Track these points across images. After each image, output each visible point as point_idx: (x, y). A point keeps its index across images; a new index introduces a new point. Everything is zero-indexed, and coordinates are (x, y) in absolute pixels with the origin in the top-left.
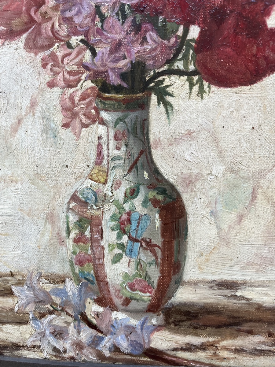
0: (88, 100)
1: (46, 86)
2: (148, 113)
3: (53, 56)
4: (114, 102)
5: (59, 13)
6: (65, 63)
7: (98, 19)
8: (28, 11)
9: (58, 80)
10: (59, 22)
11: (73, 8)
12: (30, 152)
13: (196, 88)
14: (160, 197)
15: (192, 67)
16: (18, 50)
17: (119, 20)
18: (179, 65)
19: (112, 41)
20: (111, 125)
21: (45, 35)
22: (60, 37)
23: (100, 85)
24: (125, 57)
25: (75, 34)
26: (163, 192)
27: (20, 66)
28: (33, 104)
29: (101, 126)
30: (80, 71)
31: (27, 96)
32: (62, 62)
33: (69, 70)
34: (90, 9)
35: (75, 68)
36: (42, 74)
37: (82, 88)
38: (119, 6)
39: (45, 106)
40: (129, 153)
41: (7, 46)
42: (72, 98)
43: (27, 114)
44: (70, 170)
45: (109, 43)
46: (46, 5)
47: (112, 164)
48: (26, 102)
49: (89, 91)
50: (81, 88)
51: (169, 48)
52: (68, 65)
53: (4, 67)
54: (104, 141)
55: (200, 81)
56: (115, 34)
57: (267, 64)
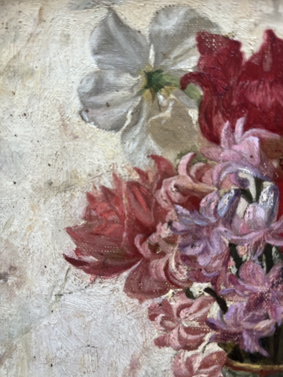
0: (211, 369)
1: (153, 344)
3: (165, 306)
4: (248, 373)
5: (176, 248)
6: (182, 317)
7: (232, 262)
8: (131, 238)
9: (171, 338)
10: (176, 261)
11: (197, 244)
16: (115, 293)
17: (263, 267)
19: (250, 294)
21: (155, 277)
22: (176, 281)
23: (230, 350)
24: (267, 317)
25: (198, 280)
27: (118, 314)
28: (134, 366)
30: (203, 329)
31: (125, 355)
32: (178, 315)
33: (187, 326)
34: (221, 247)
35: (196, 324)
36: (149, 328)
37: (205, 352)
38: (263, 248)
39: (150, 370)
41: (99, 284)
42: (189, 363)
45: (246, 296)
46: (158, 234)
48: (125, 363)
49: (214, 357)
50: (203, 352)
52: (187, 319)
53: (94, 313)
56: (256, 285)
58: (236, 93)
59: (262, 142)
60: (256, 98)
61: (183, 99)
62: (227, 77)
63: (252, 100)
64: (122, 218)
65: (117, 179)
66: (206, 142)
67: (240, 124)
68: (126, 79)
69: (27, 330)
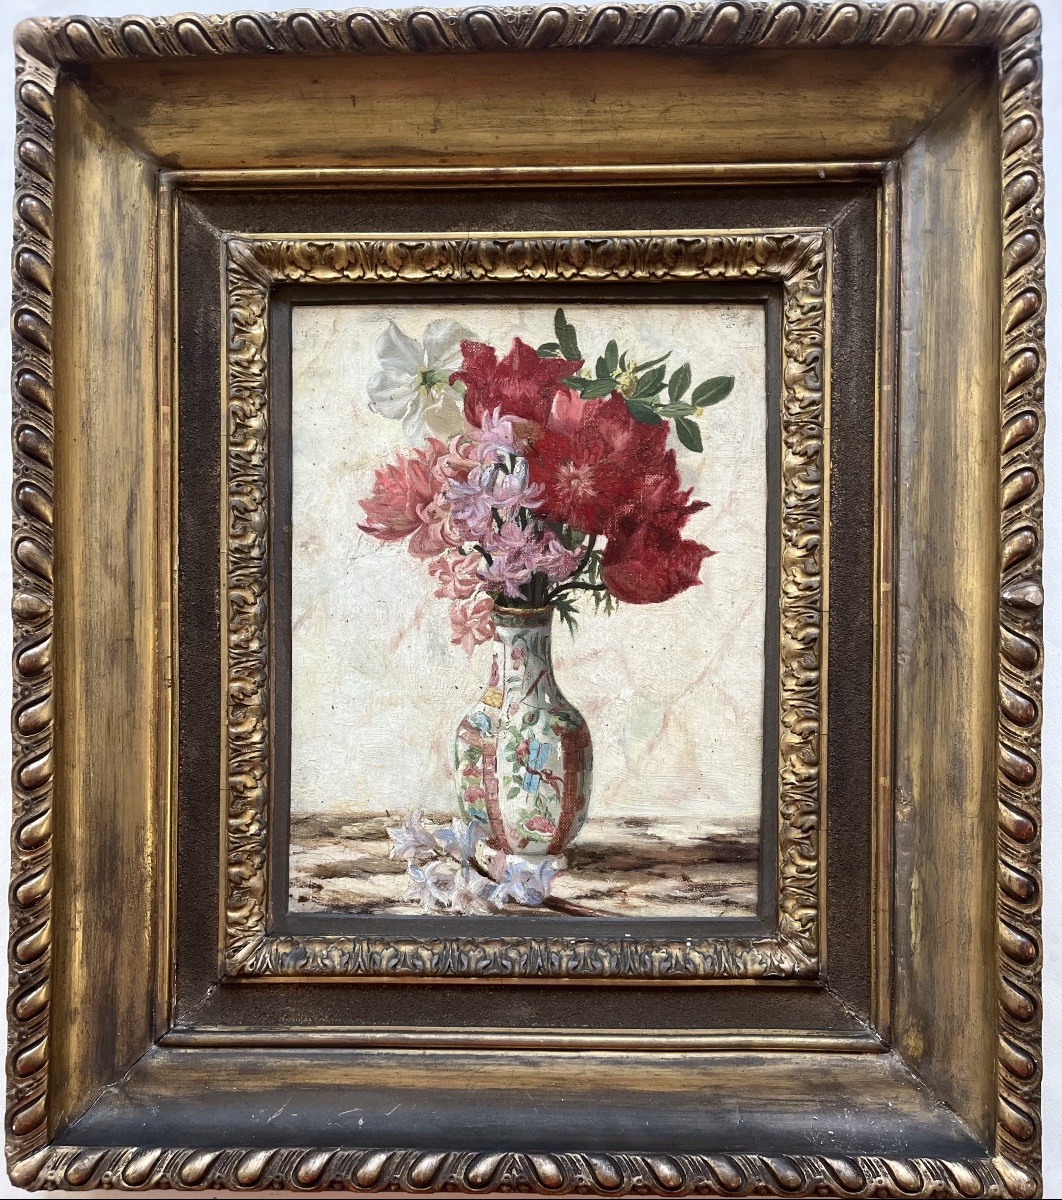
0: (482, 614)
1: (434, 596)
2: (550, 629)
3: (442, 563)
4: (512, 617)
5: (450, 514)
6: (456, 571)
7: (495, 523)
8: (413, 507)
9: (448, 590)
10: (449, 524)
11: (466, 509)
12: (413, 670)
13: (603, 604)
14: (563, 724)
15: (598, 581)
16: (401, 554)
17: (519, 526)
18: (585, 578)
19: (510, 549)
20: (509, 642)
21: (434, 539)
22: (451, 541)
23: (496, 597)
24: (524, 567)
25: (468, 540)
26: (566, 718)
27: (404, 572)
28: (418, 616)
29: (496, 643)
30: (474, 580)
31: (411, 607)
32: (453, 570)
33: (461, 579)
34: (485, 511)
35: (468, 577)
36: (430, 582)
38: (518, 511)
39: (432, 619)
40: (528, 674)
41: (387, 547)
42: (464, 610)
43: (410, 627)
44: (459, 692)
45: (507, 550)
46: (434, 502)
47: (509, 686)
48: (410, 614)
49: (484, 603)
50: (475, 600)
51: (574, 559)
52: (460, 573)
53: (383, 572)
54: (500, 658)
55: (607, 596)
56: (514, 541)
57: (680, 579)
58: (492, 387)
59: (514, 425)
60: (508, 391)
61: (451, 392)
62: (485, 376)
63: (505, 393)
64: (405, 490)
65: (400, 458)
66: (470, 427)
67: (496, 411)
68: (406, 378)
69: (326, 591)
